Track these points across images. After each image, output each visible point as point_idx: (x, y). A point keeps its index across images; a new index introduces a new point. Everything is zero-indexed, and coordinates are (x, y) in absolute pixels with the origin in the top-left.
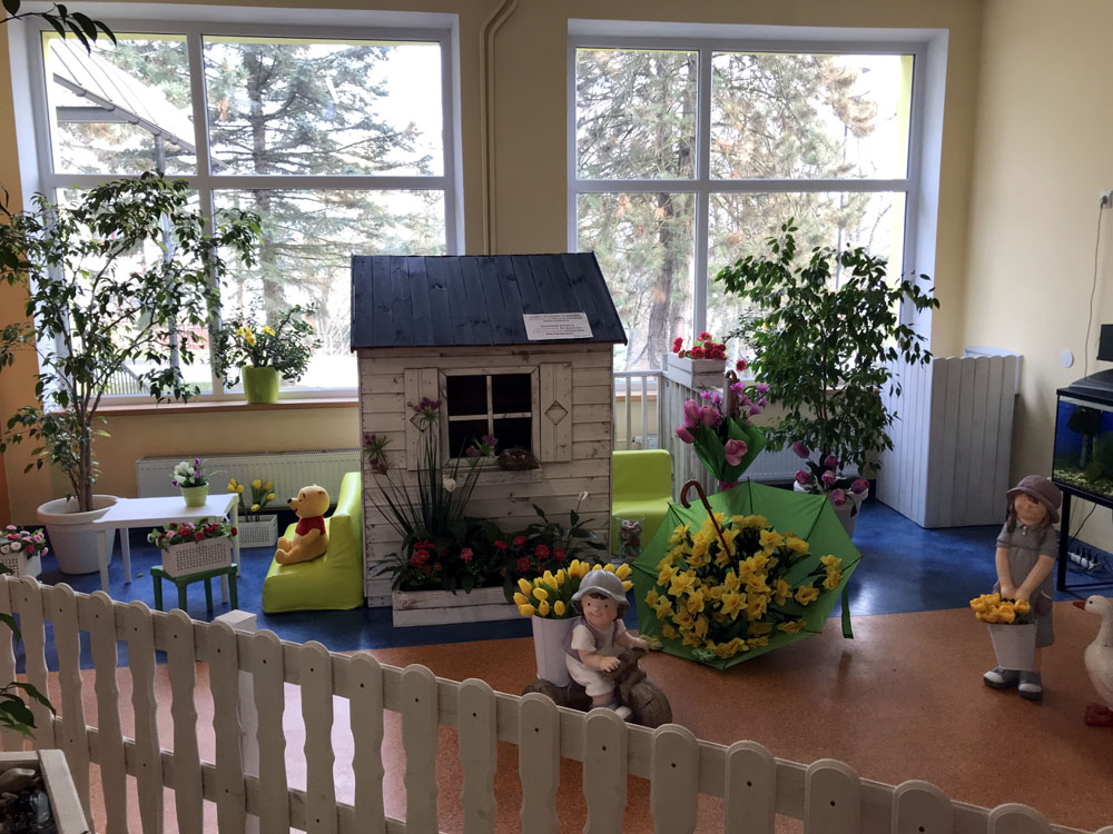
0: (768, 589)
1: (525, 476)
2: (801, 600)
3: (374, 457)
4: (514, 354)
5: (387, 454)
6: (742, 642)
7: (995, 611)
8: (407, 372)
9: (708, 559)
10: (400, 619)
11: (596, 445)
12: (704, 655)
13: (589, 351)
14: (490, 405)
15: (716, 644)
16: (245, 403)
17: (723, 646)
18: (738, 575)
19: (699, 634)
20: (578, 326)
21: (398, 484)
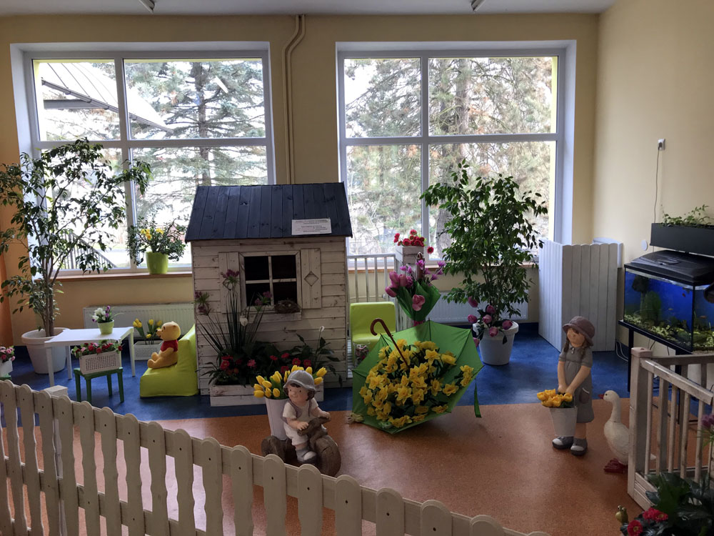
0: (426, 386)
1: (291, 317)
2: (447, 393)
3: (202, 305)
4: (285, 243)
5: (210, 303)
6: (408, 417)
7: (550, 400)
8: (221, 255)
9: (396, 368)
10: (215, 402)
11: (337, 298)
12: (385, 425)
13: (331, 241)
14: (271, 274)
15: (394, 419)
16: (148, 274)
17: (397, 420)
18: (408, 377)
19: (385, 413)
20: (325, 226)
21: (215, 322)
